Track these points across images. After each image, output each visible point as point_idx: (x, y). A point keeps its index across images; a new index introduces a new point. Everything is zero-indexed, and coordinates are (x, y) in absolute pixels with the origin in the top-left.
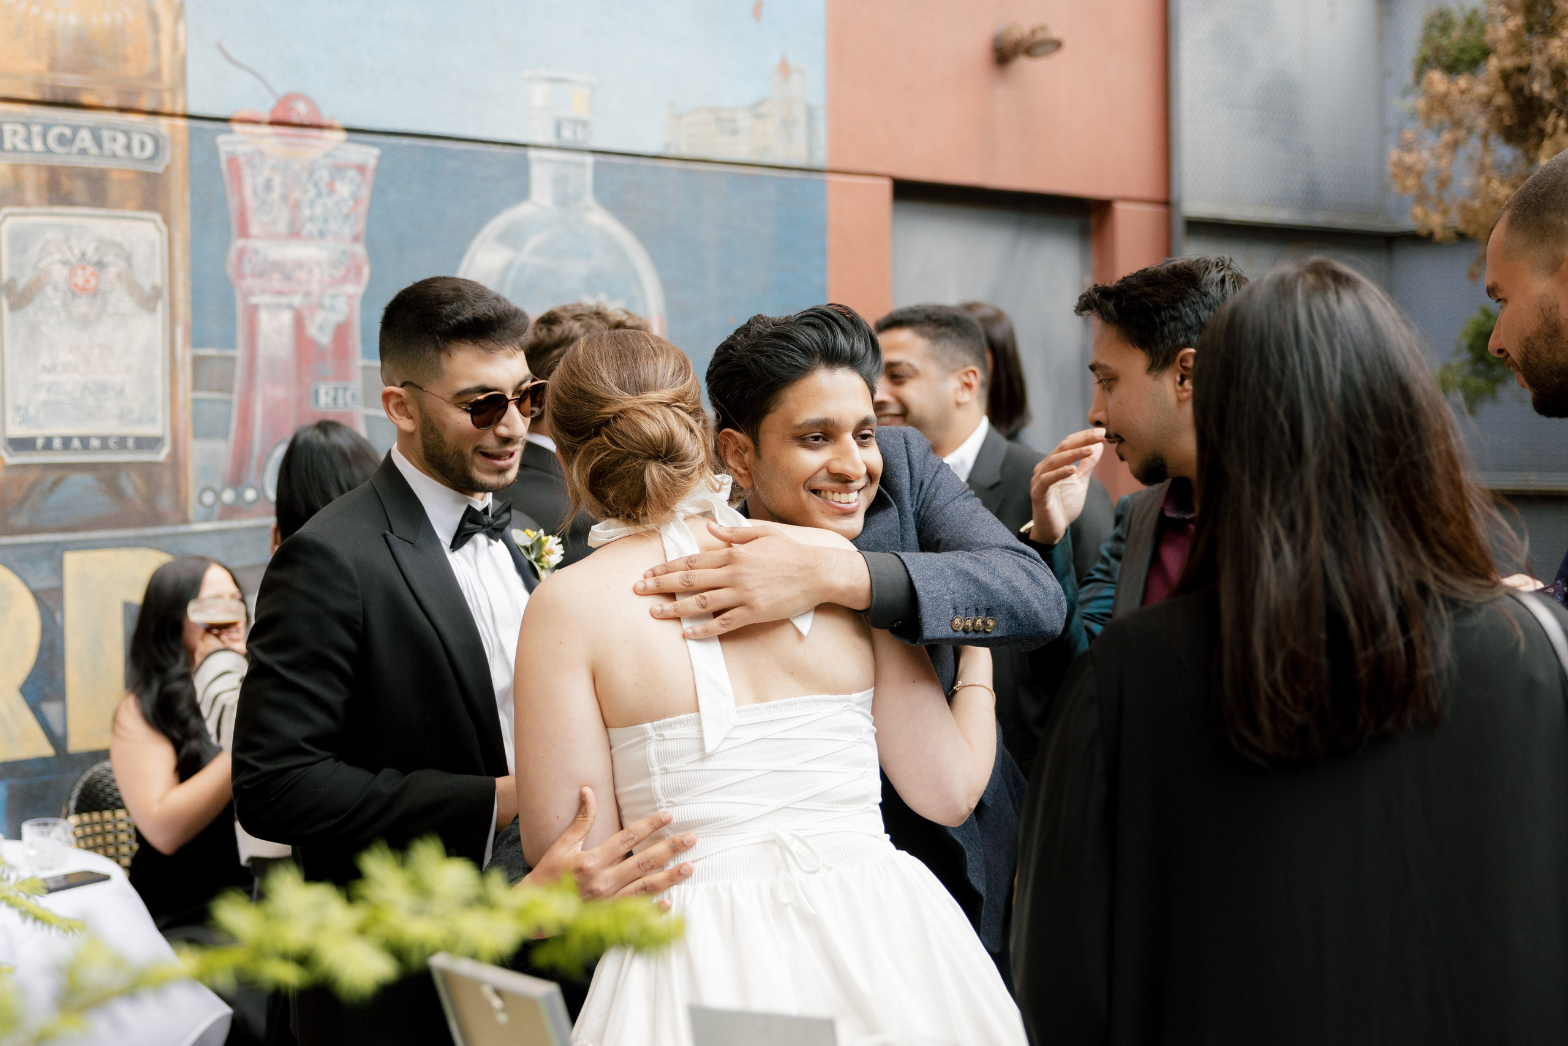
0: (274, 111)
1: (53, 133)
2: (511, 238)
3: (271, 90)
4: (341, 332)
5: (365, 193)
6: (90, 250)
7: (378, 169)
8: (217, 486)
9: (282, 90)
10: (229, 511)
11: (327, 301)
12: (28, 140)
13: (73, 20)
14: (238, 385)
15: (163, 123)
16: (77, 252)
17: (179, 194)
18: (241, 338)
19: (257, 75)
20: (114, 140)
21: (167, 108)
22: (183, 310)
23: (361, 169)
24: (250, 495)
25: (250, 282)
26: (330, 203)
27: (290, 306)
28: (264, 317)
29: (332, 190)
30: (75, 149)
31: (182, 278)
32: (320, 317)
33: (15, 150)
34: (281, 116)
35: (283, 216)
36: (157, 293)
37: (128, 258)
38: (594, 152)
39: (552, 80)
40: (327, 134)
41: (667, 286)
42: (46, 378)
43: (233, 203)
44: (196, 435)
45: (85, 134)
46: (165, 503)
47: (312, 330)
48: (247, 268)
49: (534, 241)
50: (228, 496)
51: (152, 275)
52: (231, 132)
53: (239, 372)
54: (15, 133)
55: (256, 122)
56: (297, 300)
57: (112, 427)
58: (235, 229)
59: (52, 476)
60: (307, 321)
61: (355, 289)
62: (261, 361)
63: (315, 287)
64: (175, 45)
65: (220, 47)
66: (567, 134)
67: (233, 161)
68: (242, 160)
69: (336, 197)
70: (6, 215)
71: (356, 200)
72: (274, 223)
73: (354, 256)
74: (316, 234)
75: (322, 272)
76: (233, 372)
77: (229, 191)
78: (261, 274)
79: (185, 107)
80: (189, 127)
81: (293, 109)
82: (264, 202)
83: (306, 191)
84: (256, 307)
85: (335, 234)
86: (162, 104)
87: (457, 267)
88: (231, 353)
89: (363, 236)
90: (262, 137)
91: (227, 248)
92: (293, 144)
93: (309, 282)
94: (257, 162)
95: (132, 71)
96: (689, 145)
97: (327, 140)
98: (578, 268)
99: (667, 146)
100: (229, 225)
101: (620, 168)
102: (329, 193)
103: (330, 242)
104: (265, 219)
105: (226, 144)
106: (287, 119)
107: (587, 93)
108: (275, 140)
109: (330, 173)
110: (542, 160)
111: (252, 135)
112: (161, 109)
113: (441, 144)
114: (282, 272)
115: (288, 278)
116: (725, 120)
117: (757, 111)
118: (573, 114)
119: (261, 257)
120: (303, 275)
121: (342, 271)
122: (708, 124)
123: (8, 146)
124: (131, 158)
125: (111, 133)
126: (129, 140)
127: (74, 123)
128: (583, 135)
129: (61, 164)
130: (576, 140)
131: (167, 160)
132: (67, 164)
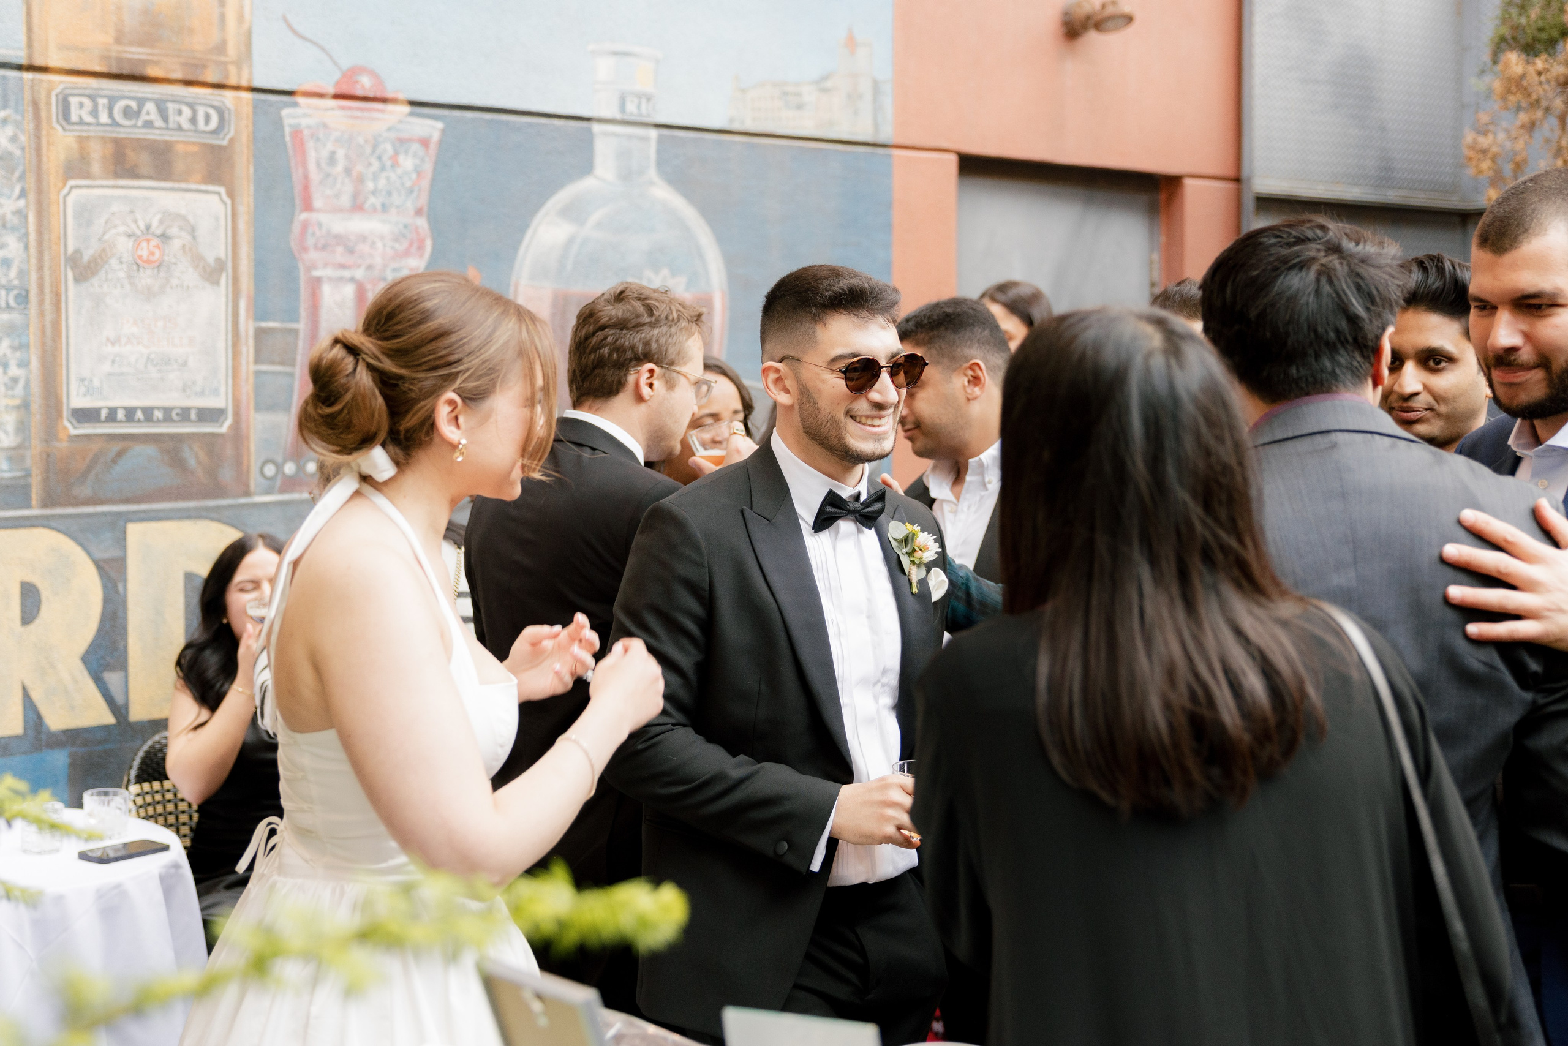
0: (337, 84)
1: (120, 105)
3: (335, 63)
5: (428, 167)
6: (155, 223)
7: (440, 142)
8: (279, 459)
9: (346, 63)
10: (286, 484)
12: (94, 113)
14: (300, 357)
15: (228, 96)
16: (142, 226)
17: (244, 167)
18: (303, 313)
19: (323, 49)
20: (180, 112)
21: (233, 81)
22: (246, 284)
23: (425, 143)
24: (311, 467)
25: (313, 255)
26: (393, 176)
27: (352, 279)
28: (326, 289)
29: (395, 161)
30: (140, 123)
31: (245, 251)
33: (81, 122)
34: (345, 89)
35: (346, 190)
36: (220, 265)
37: (192, 231)
38: (658, 126)
39: (615, 53)
40: (390, 107)
41: (730, 261)
42: (110, 349)
43: (297, 175)
44: (258, 409)
45: (150, 107)
46: (227, 475)
48: (310, 241)
49: (596, 216)
50: (289, 468)
51: (216, 248)
52: (296, 105)
53: (302, 344)
54: (81, 105)
55: (321, 96)
56: (359, 274)
57: (175, 400)
58: (298, 202)
59: (116, 447)
61: (418, 263)
63: (378, 261)
64: (241, 18)
65: (285, 20)
66: (631, 108)
67: (297, 133)
68: (306, 132)
69: (399, 171)
70: (72, 187)
71: (419, 174)
72: (337, 196)
73: (417, 228)
74: (379, 207)
75: (385, 246)
76: (296, 344)
77: (293, 164)
78: (324, 248)
79: (250, 80)
80: (254, 100)
81: (357, 82)
82: (328, 175)
83: (370, 164)
84: (319, 280)
85: (398, 207)
86: (227, 77)
87: (520, 242)
88: (293, 326)
89: (425, 209)
90: (327, 110)
91: (291, 222)
92: (357, 118)
93: (371, 255)
94: (321, 135)
95: (198, 44)
96: (754, 119)
97: (391, 113)
98: (640, 243)
99: (731, 120)
100: (293, 199)
101: (683, 142)
102: (392, 167)
103: (393, 215)
104: (328, 192)
105: (291, 117)
106: (352, 92)
107: (652, 66)
108: (339, 113)
109: (393, 146)
110: (605, 134)
111: (317, 108)
112: (226, 82)
113: (504, 117)
114: (345, 245)
115: (351, 252)
116: (791, 94)
117: (823, 85)
118: (638, 88)
119: (324, 230)
120: (366, 248)
121: (405, 244)
122: (772, 99)
123: (74, 118)
124: (196, 131)
125: (177, 106)
126: (195, 113)
127: (140, 95)
128: (647, 109)
129: (127, 137)
130: (641, 114)
131: (232, 133)
132: (133, 137)
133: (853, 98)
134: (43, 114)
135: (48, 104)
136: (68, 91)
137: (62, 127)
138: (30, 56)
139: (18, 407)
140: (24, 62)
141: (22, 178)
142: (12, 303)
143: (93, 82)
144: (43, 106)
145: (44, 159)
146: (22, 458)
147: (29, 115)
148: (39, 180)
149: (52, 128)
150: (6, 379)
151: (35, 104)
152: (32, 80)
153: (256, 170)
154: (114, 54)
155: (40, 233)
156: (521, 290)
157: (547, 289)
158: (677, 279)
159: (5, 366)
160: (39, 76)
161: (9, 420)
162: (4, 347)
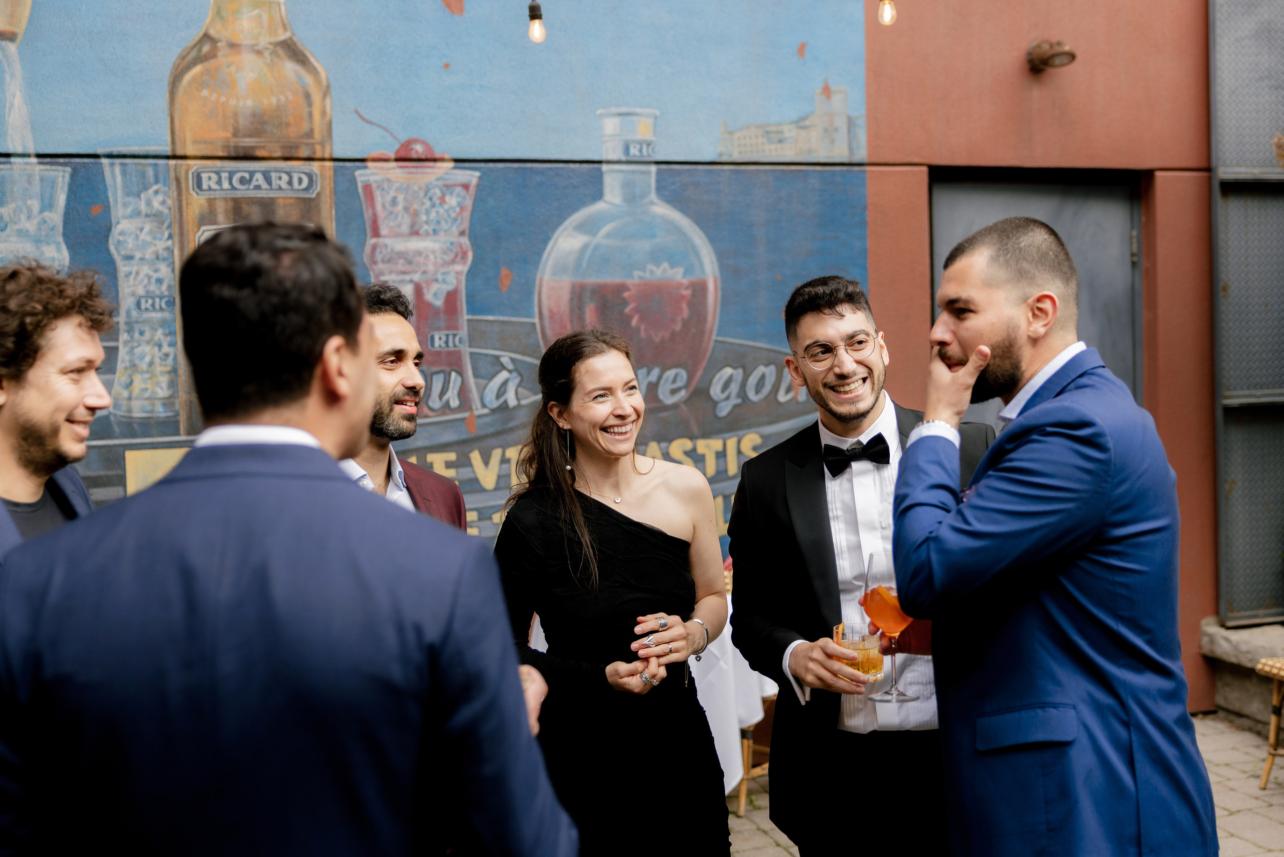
0: (398, 151)
1: (237, 176)
3: (395, 138)
4: (451, 298)
5: (469, 203)
7: (478, 186)
9: (403, 137)
11: (440, 277)
12: (219, 182)
13: (249, 103)
15: (315, 166)
19: (385, 129)
20: (280, 178)
21: (319, 155)
23: (466, 187)
25: (381, 266)
26: (441, 211)
27: (411, 281)
29: (442, 200)
30: (252, 187)
32: (435, 287)
33: (210, 189)
34: (403, 154)
38: (657, 163)
39: (620, 115)
40: (439, 164)
41: (721, 256)
43: (368, 215)
45: (259, 176)
47: (429, 297)
48: (379, 257)
49: (606, 229)
52: (366, 167)
54: (210, 178)
55: (387, 160)
56: (417, 277)
60: (425, 291)
61: (463, 268)
63: (431, 268)
64: (324, 113)
65: (357, 112)
66: (634, 151)
67: (367, 188)
68: (374, 186)
69: (446, 207)
70: (205, 232)
72: (399, 226)
73: (461, 245)
74: (431, 232)
75: (436, 257)
77: (364, 206)
78: (389, 261)
79: (331, 154)
80: (334, 167)
81: (412, 149)
82: (391, 213)
83: (423, 203)
85: (445, 231)
86: (314, 152)
87: (543, 250)
89: (467, 231)
90: (389, 169)
91: (364, 244)
92: (413, 173)
93: (425, 265)
94: (385, 186)
95: (293, 132)
96: (740, 153)
97: (439, 168)
98: (644, 246)
99: (721, 155)
100: (365, 230)
101: (679, 173)
102: (441, 204)
103: (442, 237)
104: (392, 224)
105: (362, 176)
106: (408, 156)
107: (650, 121)
108: (399, 171)
109: (441, 190)
110: (613, 171)
111: (382, 168)
112: (313, 156)
113: (529, 165)
114: (406, 259)
115: (410, 263)
116: (773, 132)
117: (801, 124)
118: (639, 137)
119: (389, 249)
120: (421, 260)
121: (452, 256)
122: (757, 137)
123: (205, 186)
124: (292, 189)
125: (278, 174)
126: (291, 178)
127: (251, 169)
128: (648, 151)
129: (242, 196)
130: (642, 156)
131: (319, 189)
132: (246, 196)
133: (829, 132)
134: (183, 186)
135: (187, 179)
136: (200, 170)
137: (198, 194)
138: (174, 149)
139: (169, 372)
140: (169, 153)
141: (169, 226)
142: (164, 306)
143: (218, 163)
144: (183, 181)
145: (185, 214)
146: (173, 404)
147: (174, 187)
148: (182, 228)
149: (189, 194)
150: (161, 354)
151: (178, 180)
152: (176, 165)
153: (336, 213)
154: (232, 144)
156: (545, 282)
157: (566, 282)
158: (676, 270)
159: (160, 346)
160: (180, 162)
161: (164, 380)
162: (159, 334)
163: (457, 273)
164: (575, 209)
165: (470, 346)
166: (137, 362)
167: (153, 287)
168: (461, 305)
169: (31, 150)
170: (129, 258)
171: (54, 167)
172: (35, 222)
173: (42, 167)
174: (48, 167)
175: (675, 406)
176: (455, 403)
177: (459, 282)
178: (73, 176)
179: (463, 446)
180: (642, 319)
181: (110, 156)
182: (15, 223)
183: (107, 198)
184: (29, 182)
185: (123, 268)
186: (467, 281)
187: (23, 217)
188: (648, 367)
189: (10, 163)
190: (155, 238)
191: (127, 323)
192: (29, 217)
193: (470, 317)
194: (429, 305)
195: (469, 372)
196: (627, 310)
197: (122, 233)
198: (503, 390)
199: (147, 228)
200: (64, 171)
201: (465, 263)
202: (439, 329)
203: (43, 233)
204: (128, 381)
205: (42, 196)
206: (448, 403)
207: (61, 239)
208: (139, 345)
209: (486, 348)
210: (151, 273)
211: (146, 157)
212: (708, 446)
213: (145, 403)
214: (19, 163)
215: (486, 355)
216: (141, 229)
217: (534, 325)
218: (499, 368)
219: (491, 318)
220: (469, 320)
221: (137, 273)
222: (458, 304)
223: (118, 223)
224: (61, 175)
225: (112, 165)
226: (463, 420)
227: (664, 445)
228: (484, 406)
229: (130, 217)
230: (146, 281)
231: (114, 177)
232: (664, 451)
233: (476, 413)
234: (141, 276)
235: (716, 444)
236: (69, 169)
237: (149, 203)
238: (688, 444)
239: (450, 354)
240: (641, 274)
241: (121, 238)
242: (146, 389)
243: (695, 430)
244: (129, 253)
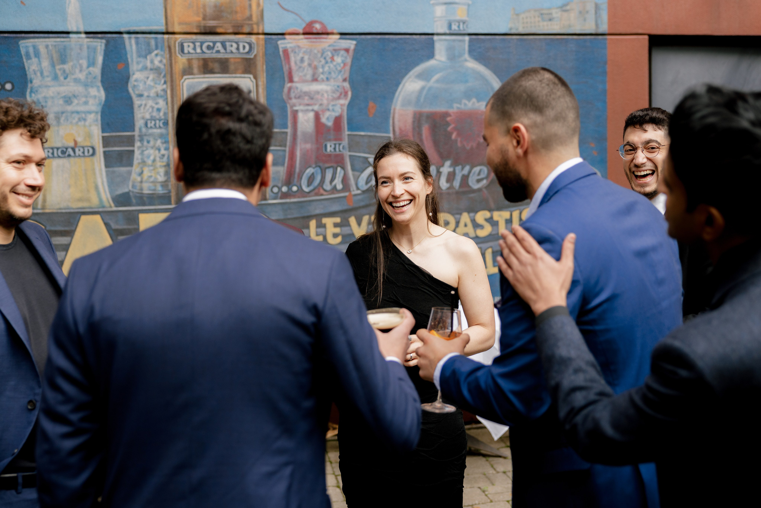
0: (304, 28)
1: (205, 45)
2: (425, 76)
3: (303, 20)
4: (338, 121)
5: (349, 61)
7: (355, 50)
8: (280, 185)
9: (308, 19)
10: (285, 195)
11: (331, 108)
12: (194, 49)
14: (288, 143)
15: (253, 38)
17: (261, 66)
18: (290, 124)
19: (296, 14)
20: (232, 46)
21: (255, 31)
23: (347, 50)
24: (295, 189)
25: (294, 101)
26: (332, 66)
27: (313, 110)
28: (300, 115)
29: (332, 59)
30: (214, 51)
32: (327, 114)
33: (189, 53)
34: (308, 30)
35: (309, 73)
38: (469, 34)
39: (445, 4)
40: (330, 36)
43: (286, 68)
45: (219, 45)
47: (324, 120)
48: (292, 95)
49: (436, 77)
50: (285, 189)
52: (285, 39)
53: (289, 138)
54: (189, 46)
55: (298, 34)
56: (316, 108)
60: (321, 116)
61: (345, 102)
62: (299, 133)
63: (325, 102)
64: (258, 5)
65: (279, 4)
66: (454, 27)
67: (286, 51)
68: (290, 50)
69: (335, 63)
70: (185, 79)
71: (345, 65)
72: (305, 75)
73: (344, 88)
74: (325, 79)
75: (328, 95)
76: (286, 138)
77: (284, 63)
78: (299, 97)
79: (263, 30)
80: (265, 38)
81: (313, 27)
82: (300, 67)
83: (320, 61)
84: (297, 111)
85: (334, 79)
86: (253, 29)
87: (396, 90)
88: (285, 130)
89: (348, 79)
90: (299, 40)
91: (283, 87)
92: (314, 42)
93: (322, 100)
94: (297, 50)
95: (239, 17)
96: (524, 27)
97: (330, 39)
98: (461, 88)
99: (511, 29)
100: (284, 78)
101: (483, 41)
102: (331, 62)
103: (332, 82)
104: (301, 74)
105: (282, 44)
106: (311, 31)
107: (465, 7)
108: (305, 41)
109: (332, 53)
110: (441, 40)
111: (295, 39)
112: (252, 32)
113: (387, 37)
114: (309, 96)
115: (312, 99)
116: (546, 14)
117: (564, 8)
118: (458, 18)
119: (299, 90)
120: (319, 97)
121: (338, 94)
122: (535, 17)
123: (186, 51)
124: (239, 53)
125: (230, 43)
126: (238, 46)
127: (214, 40)
128: (463, 27)
129: (209, 57)
130: (460, 30)
131: (255, 52)
132: (211, 57)
133: (583, 13)
134: (173, 51)
135: (175, 47)
136: (183, 41)
137: (182, 56)
138: (167, 28)
139: (165, 166)
140: (164, 31)
143: (194, 37)
144: (172, 48)
145: (174, 69)
146: (167, 185)
147: (167, 51)
148: (172, 77)
149: (177, 56)
151: (169, 48)
152: (168, 38)
153: (266, 67)
154: (202, 25)
155: (172, 97)
156: (397, 111)
157: (410, 111)
158: (481, 103)
159: (159, 150)
160: (171, 36)
161: (162, 171)
162: (159, 142)
163: (342, 105)
164: (416, 64)
165: (350, 151)
166: (146, 159)
167: (155, 114)
168: (344, 125)
169: (82, 29)
170: (140, 96)
171: (95, 40)
172: (84, 73)
173: (88, 40)
174: (92, 40)
175: (479, 190)
176: (340, 187)
177: (342, 111)
178: (107, 45)
179: (344, 214)
180: (459, 135)
181: (129, 33)
182: (73, 74)
183: (127, 59)
184: (81, 49)
185: (137, 102)
186: (348, 110)
187: (77, 71)
188: (462, 165)
189: (69, 37)
190: (156, 83)
191: (140, 136)
192: (81, 71)
193: (350, 133)
194: (324, 125)
195: (349, 167)
196: (449, 129)
197: (136, 80)
198: (369, 179)
199: (151, 77)
200: (101, 42)
201: (346, 99)
202: (330, 140)
203: (89, 80)
204: (140, 171)
205: (88, 57)
206: (335, 187)
207: (100, 84)
208: (147, 149)
209: (360, 152)
210: (154, 105)
211: (150, 33)
212: (500, 216)
213: (151, 185)
214: (75, 38)
215: (360, 157)
216: (148, 78)
217: (390, 137)
218: (367, 165)
219: (362, 133)
220: (349, 135)
221: (146, 105)
222: (342, 124)
223: (134, 74)
224: (100, 45)
225: (130, 38)
226: (345, 197)
227: (472, 215)
228: (358, 189)
229: (141, 70)
230: (151, 110)
231: (131, 46)
232: (472, 218)
233: (353, 193)
234: (148, 107)
235: (506, 214)
236: (104, 41)
237: (152, 62)
238: (487, 214)
239: (337, 156)
240: (458, 106)
241: (136, 83)
242: (151, 176)
243: (492, 205)
244: (141, 93)
